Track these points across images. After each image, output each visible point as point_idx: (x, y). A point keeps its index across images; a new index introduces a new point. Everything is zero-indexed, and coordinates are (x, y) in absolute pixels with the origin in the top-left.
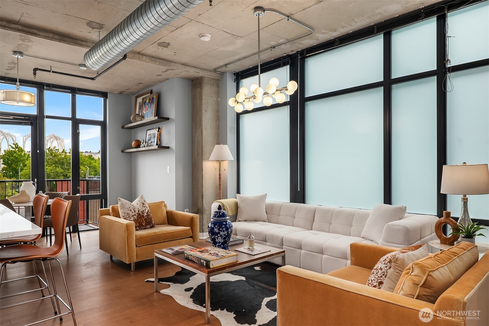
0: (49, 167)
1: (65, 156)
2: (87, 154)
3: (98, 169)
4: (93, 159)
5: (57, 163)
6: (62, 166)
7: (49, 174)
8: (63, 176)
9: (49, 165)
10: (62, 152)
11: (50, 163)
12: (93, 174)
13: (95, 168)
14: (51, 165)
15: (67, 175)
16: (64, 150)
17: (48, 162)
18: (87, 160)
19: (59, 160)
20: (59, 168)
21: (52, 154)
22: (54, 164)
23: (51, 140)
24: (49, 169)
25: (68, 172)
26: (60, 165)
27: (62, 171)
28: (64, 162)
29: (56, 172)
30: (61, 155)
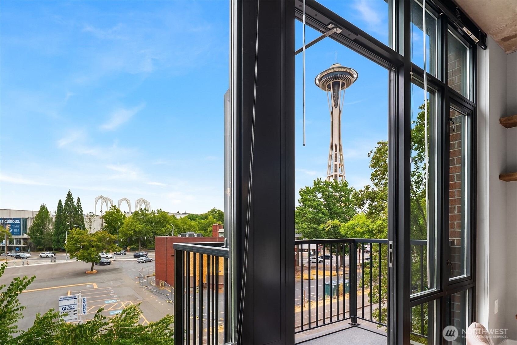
0: (141, 225)
1: (154, 216)
2: (170, 215)
3: (181, 227)
4: (175, 218)
5: (147, 222)
6: (151, 224)
7: (142, 231)
8: (152, 232)
9: (141, 224)
10: (152, 212)
11: (142, 222)
12: (177, 232)
13: (178, 226)
14: (143, 224)
15: (155, 232)
16: (153, 211)
17: (140, 221)
18: (172, 220)
19: (149, 219)
20: (149, 226)
21: (143, 214)
22: (145, 223)
23: (140, 203)
24: (142, 227)
25: (156, 230)
26: (150, 224)
27: (151, 228)
28: (153, 221)
29: (147, 229)
30: (150, 215)
